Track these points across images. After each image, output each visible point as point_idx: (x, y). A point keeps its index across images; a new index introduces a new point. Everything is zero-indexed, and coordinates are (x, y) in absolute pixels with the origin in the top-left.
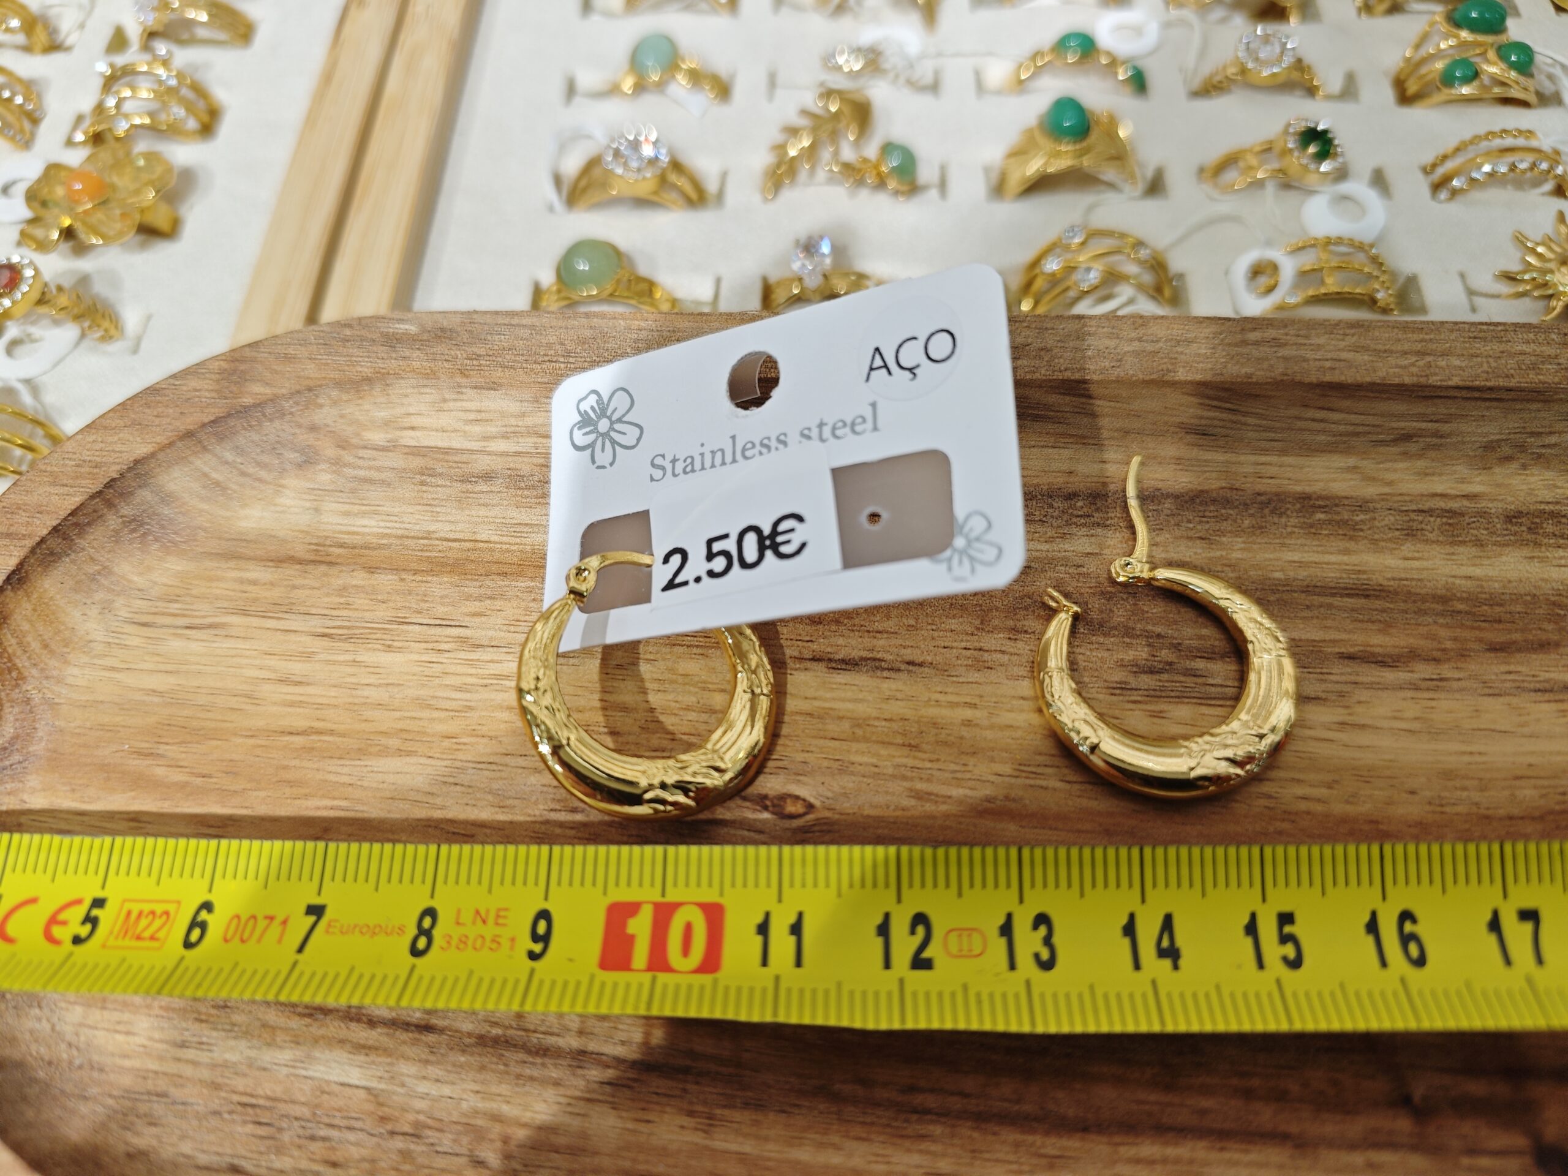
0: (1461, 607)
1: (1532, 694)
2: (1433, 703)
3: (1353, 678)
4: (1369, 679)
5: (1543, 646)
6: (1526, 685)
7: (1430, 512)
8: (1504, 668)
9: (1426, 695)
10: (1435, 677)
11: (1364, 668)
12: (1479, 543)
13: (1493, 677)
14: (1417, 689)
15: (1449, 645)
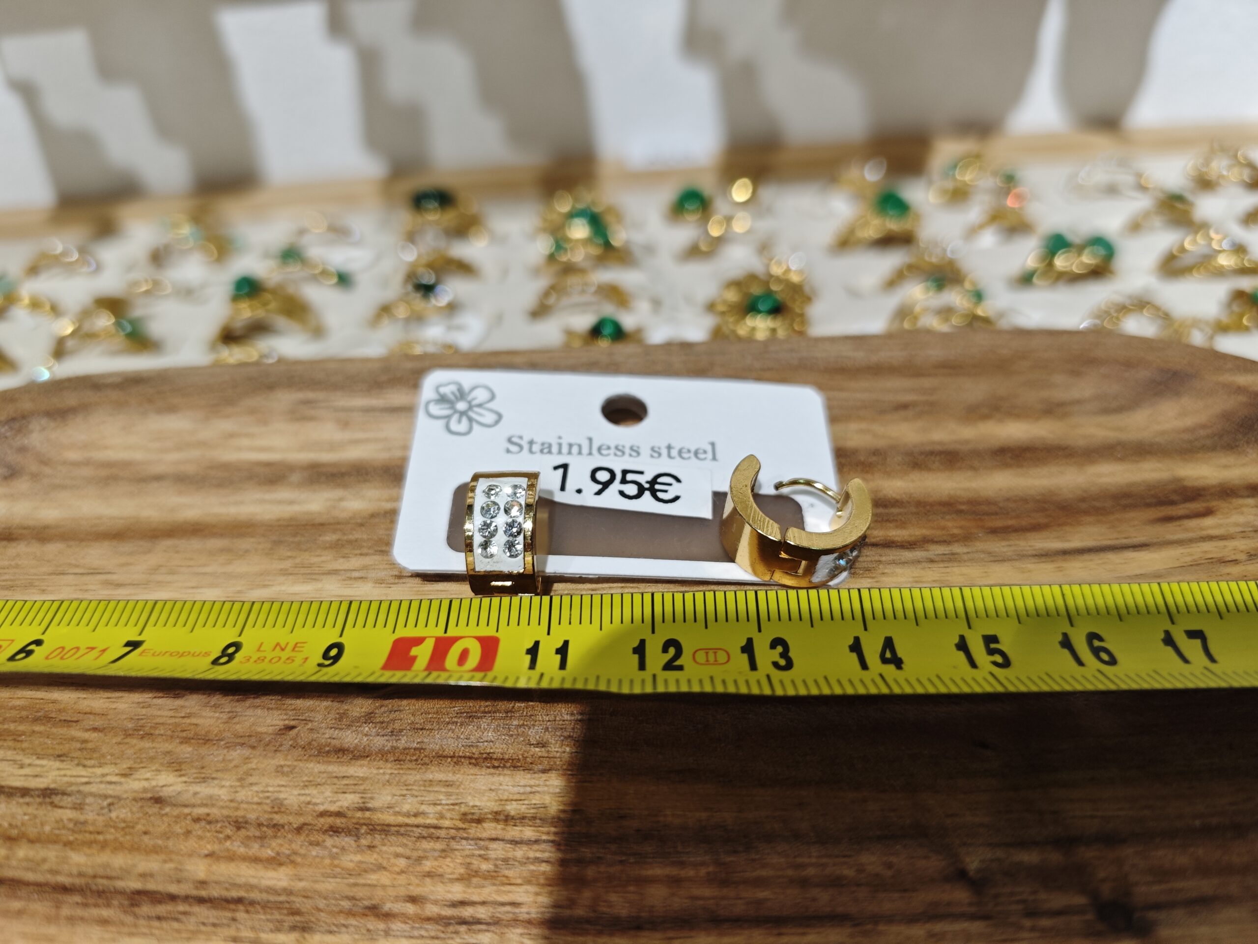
0: (963, 507)
1: (1030, 558)
2: (948, 570)
3: (877, 558)
4: (891, 558)
5: (1036, 528)
6: (1024, 553)
7: (932, 453)
8: (1007, 543)
9: (942, 565)
10: (945, 552)
11: (887, 551)
12: (973, 468)
13: (997, 549)
14: (932, 561)
15: (956, 531)
